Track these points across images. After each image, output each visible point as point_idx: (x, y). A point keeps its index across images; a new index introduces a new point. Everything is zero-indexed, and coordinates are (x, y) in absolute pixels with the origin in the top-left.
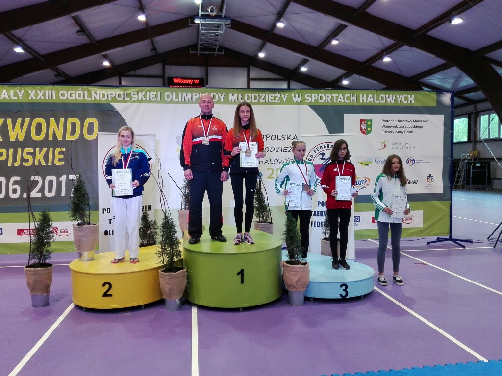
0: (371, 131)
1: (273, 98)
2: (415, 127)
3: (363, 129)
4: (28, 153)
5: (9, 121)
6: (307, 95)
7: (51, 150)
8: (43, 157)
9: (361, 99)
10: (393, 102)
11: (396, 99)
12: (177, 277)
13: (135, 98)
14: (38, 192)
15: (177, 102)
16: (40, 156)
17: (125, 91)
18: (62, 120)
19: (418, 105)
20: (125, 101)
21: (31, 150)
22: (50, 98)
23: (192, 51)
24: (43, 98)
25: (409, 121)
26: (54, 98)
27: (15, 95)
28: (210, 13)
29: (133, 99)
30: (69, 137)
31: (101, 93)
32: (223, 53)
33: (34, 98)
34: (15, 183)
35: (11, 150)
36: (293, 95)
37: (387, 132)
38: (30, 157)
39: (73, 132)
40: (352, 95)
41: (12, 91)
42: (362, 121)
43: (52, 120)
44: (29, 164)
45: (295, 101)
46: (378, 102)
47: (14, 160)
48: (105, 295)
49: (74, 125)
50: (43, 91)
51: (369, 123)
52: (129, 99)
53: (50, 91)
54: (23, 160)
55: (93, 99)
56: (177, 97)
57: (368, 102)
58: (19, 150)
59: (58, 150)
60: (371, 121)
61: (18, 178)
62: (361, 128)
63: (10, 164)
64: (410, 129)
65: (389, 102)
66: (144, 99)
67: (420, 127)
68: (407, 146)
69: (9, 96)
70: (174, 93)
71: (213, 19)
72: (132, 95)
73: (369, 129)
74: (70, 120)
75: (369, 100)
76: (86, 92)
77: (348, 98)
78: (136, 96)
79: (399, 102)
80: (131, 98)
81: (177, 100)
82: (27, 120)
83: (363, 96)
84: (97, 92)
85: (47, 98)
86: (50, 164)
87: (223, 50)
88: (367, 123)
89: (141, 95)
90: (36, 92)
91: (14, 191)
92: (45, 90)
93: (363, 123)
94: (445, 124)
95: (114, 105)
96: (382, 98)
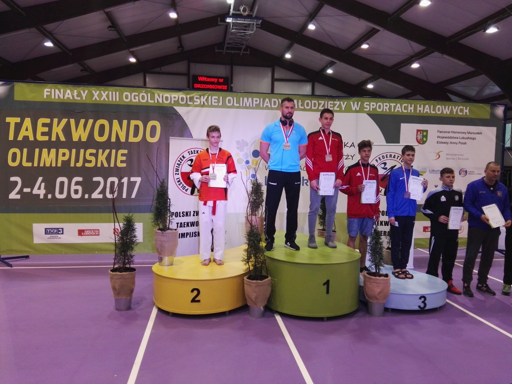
0: (426, 141)
1: (332, 106)
2: (468, 138)
3: (419, 138)
4: (91, 154)
5: (72, 121)
6: (366, 103)
7: (114, 151)
8: (105, 159)
9: (418, 109)
10: (448, 113)
11: (452, 111)
12: (263, 285)
13: (197, 102)
14: (100, 193)
15: (238, 107)
16: (102, 157)
17: (188, 94)
18: (125, 122)
19: (472, 116)
20: (188, 105)
21: (94, 151)
22: (114, 100)
23: (217, 49)
24: (107, 99)
25: (463, 133)
26: (118, 100)
27: (79, 95)
28: (242, 13)
29: (195, 103)
30: (132, 139)
31: (165, 96)
32: (249, 53)
33: (98, 99)
34: (77, 183)
35: (74, 151)
36: (352, 103)
37: (442, 143)
38: (93, 159)
39: (136, 134)
40: (409, 105)
41: (75, 91)
42: (418, 131)
43: (115, 122)
44: (92, 165)
45: (354, 109)
46: (434, 112)
47: (77, 160)
48: (194, 300)
49: (137, 128)
50: (107, 92)
51: (425, 133)
52: (192, 103)
53: (114, 93)
54: (85, 161)
55: (156, 102)
56: (238, 102)
57: (425, 112)
58: (82, 151)
59: (121, 152)
60: (427, 131)
61: (80, 179)
62: (417, 138)
63: (72, 165)
64: (464, 141)
65: (445, 113)
66: (206, 104)
67: (474, 139)
68: (460, 157)
69: (73, 96)
70: (235, 98)
71: (245, 18)
72: (195, 99)
73: (425, 139)
74: (133, 123)
75: (425, 110)
76: (149, 94)
77: (406, 108)
78: (199, 101)
79: (455, 113)
80: (194, 102)
81: (238, 105)
82: (91, 121)
83: (420, 107)
84: (161, 95)
85: (111, 99)
86: (112, 165)
87: (249, 50)
88: (423, 134)
89: (203, 100)
90: (100, 92)
91: (76, 192)
92: (109, 91)
93: (419, 133)
94: (497, 137)
95: (177, 108)
96: (439, 108)
